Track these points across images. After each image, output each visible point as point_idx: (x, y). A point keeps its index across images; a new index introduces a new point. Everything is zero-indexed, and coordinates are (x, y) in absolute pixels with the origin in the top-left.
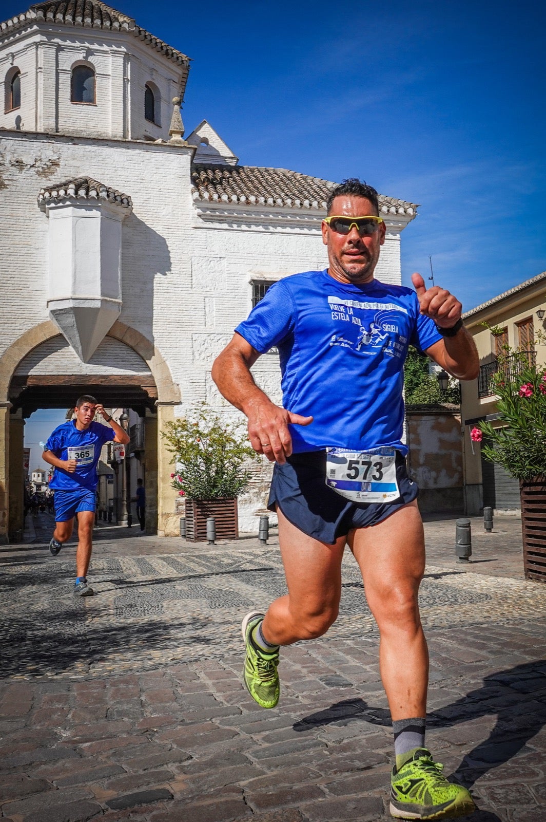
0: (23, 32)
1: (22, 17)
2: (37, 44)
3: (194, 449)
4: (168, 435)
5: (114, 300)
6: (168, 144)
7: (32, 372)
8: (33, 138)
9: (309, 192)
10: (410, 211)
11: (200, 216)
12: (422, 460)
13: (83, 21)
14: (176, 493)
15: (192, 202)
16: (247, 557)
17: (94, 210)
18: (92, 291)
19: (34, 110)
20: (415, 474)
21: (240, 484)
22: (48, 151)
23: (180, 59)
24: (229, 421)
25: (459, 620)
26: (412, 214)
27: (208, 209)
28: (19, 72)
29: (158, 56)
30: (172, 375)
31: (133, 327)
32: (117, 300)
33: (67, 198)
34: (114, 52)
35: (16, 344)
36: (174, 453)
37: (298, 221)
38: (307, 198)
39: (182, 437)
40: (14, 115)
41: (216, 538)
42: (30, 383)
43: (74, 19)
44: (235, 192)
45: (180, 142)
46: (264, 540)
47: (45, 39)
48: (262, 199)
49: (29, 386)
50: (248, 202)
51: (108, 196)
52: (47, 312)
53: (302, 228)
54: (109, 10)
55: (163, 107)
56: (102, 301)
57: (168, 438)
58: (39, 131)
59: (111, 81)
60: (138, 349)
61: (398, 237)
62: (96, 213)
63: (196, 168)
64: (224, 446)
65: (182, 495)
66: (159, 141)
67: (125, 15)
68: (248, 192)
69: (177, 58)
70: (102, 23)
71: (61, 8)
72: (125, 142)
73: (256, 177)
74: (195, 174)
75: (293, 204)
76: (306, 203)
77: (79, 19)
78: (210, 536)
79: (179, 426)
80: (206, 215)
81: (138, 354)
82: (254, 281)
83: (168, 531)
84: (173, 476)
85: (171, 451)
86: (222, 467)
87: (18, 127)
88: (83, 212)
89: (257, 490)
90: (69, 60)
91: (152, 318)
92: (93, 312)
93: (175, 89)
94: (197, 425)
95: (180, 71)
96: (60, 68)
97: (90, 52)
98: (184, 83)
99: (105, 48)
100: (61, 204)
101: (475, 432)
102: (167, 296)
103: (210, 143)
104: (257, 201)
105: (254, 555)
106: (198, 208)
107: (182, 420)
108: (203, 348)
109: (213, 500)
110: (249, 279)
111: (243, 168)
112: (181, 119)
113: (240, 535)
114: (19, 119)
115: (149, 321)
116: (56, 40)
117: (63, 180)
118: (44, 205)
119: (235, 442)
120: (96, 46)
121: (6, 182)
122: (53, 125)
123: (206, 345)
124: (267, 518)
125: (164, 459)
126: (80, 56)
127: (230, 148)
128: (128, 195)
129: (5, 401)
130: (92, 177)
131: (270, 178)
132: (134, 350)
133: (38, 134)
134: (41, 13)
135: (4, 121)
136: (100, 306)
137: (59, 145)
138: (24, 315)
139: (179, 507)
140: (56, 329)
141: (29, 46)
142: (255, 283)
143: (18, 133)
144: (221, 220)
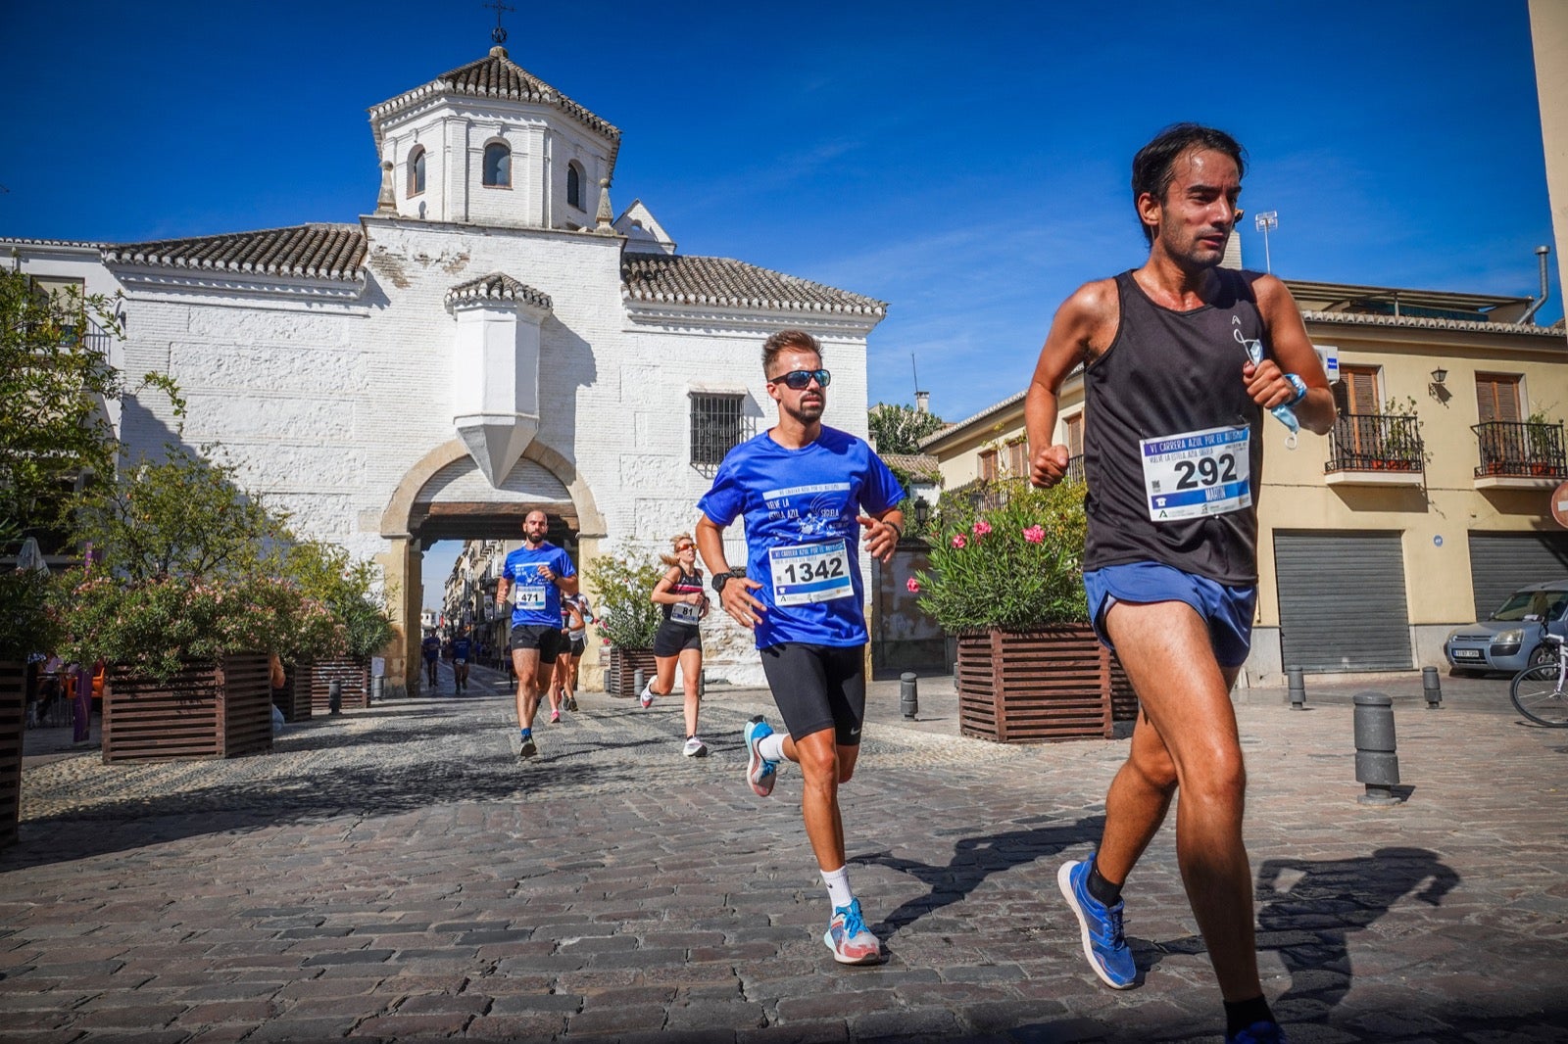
0: (429, 106)
1: (428, 89)
2: (445, 120)
3: (620, 590)
4: (592, 574)
5: (530, 416)
6: (594, 233)
7: (437, 499)
8: (440, 229)
9: (758, 288)
10: (879, 310)
11: (630, 317)
12: (896, 606)
13: (498, 92)
14: (600, 641)
15: (622, 301)
17: (509, 313)
18: (505, 406)
19: (440, 196)
20: (887, 622)
22: (456, 242)
23: (609, 132)
26: (880, 313)
27: (640, 309)
28: (423, 151)
29: (584, 130)
30: (596, 503)
31: (552, 447)
32: (533, 417)
33: (478, 298)
34: (533, 127)
35: (419, 466)
36: (598, 595)
38: (755, 295)
39: (608, 576)
40: (418, 200)
42: (433, 511)
43: (487, 90)
44: (671, 289)
45: (608, 231)
47: (454, 113)
48: (703, 298)
49: (433, 517)
50: (687, 302)
51: (525, 296)
52: (454, 429)
53: (750, 331)
54: (527, 77)
55: (588, 189)
56: (517, 417)
57: (591, 577)
58: (446, 220)
59: (528, 161)
60: (556, 473)
61: (864, 341)
62: (511, 316)
63: (626, 258)
65: (607, 644)
66: (583, 230)
67: (547, 82)
68: (686, 289)
69: (606, 132)
70: (519, 94)
71: (473, 77)
72: (544, 232)
73: (697, 269)
74: (625, 266)
75: (739, 302)
76: (755, 301)
77: (493, 90)
79: (604, 564)
80: (638, 317)
81: (557, 478)
82: (692, 392)
83: (589, 686)
85: (594, 592)
87: (422, 215)
88: (496, 315)
90: (481, 136)
91: (573, 437)
92: (505, 431)
93: (604, 167)
94: (625, 563)
95: (609, 146)
96: (471, 146)
97: (505, 128)
98: (613, 159)
99: (523, 122)
100: (471, 306)
102: (593, 410)
103: (644, 226)
104: (697, 300)
106: (628, 308)
107: (608, 557)
108: (633, 472)
109: (643, 649)
110: (687, 391)
111: (681, 257)
112: (609, 203)
114: (423, 206)
115: (570, 439)
116: (467, 115)
117: (474, 278)
118: (451, 306)
120: (512, 121)
121: (408, 280)
122: (463, 214)
123: (636, 468)
126: (494, 132)
127: (667, 233)
128: (548, 293)
129: (404, 532)
130: (506, 272)
131: (713, 270)
132: (553, 474)
133: (445, 223)
134: (450, 84)
135: (407, 207)
136: (514, 423)
137: (468, 236)
138: (426, 434)
139: (604, 658)
140: (463, 449)
141: (436, 121)
142: (693, 395)
143: (422, 223)
144: (654, 322)
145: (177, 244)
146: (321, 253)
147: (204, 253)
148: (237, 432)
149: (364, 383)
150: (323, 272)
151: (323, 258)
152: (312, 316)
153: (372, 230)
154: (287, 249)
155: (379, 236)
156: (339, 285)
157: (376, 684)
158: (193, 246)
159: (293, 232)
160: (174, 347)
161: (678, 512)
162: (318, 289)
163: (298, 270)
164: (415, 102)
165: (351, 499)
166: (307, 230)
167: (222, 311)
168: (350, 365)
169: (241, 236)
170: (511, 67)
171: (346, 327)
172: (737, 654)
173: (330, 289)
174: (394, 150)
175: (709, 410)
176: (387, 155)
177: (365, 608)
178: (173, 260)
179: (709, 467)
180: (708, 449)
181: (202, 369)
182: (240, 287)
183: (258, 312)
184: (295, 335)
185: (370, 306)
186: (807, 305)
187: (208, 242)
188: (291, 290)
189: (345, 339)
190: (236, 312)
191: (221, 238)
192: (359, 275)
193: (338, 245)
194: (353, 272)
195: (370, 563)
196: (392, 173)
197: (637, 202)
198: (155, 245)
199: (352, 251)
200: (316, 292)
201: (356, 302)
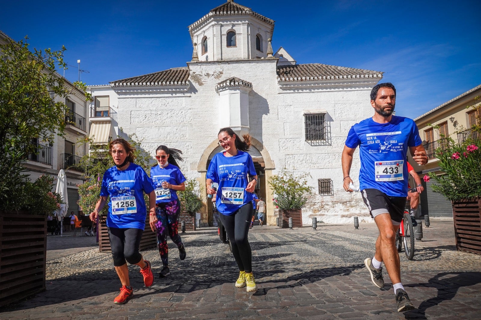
0: (208, 22)
1: (207, 16)
2: (213, 25)
3: (282, 188)
4: (271, 182)
5: (246, 127)
6: (266, 59)
8: (213, 64)
9: (329, 72)
10: (380, 76)
11: (281, 88)
13: (230, 13)
14: (275, 207)
15: (277, 82)
16: (309, 235)
17: (237, 90)
18: (237, 124)
19: (213, 52)
21: (302, 203)
22: (218, 68)
23: (270, 22)
24: (297, 176)
25: (425, 268)
26: (380, 77)
27: (284, 85)
28: (207, 38)
29: (261, 22)
30: (271, 157)
31: (255, 138)
32: (247, 127)
33: (227, 86)
34: (243, 24)
35: (209, 147)
36: (273, 190)
37: (325, 86)
38: (329, 75)
39: (277, 183)
40: (205, 55)
41: (293, 226)
43: (227, 13)
44: (296, 76)
45: (271, 57)
46: (315, 228)
47: (216, 23)
48: (308, 78)
50: (302, 80)
51: (243, 84)
54: (240, 6)
55: (264, 44)
56: (241, 127)
57: (270, 184)
58: (215, 60)
59: (242, 36)
62: (238, 91)
63: (278, 68)
64: (295, 187)
65: (277, 208)
66: (263, 58)
67: (247, 7)
68: (301, 75)
69: (269, 22)
70: (238, 12)
71: (222, 9)
72: (249, 60)
73: (305, 69)
74: (278, 70)
75: (322, 78)
76: (328, 77)
77: (229, 12)
78: (290, 225)
79: (275, 178)
80: (284, 88)
81: (256, 148)
82: (305, 114)
83: (271, 223)
84: (273, 200)
85: (272, 189)
86: (294, 196)
87: (207, 60)
88: (233, 91)
89: (309, 206)
90: (225, 30)
93: (269, 35)
94: (283, 178)
95: (270, 27)
96: (222, 34)
97: (234, 25)
98: (272, 32)
99: (240, 22)
100: (224, 89)
101: (426, 177)
102: (268, 123)
103: (284, 56)
104: (306, 79)
105: (312, 234)
106: (280, 85)
107: (276, 176)
108: (284, 145)
109: (291, 210)
110: (303, 114)
111: (299, 65)
112: (271, 48)
113: (303, 226)
114: (207, 57)
115: (261, 134)
116: (221, 23)
117: (225, 79)
118: (218, 90)
119: (299, 185)
120: (236, 22)
121: (203, 83)
122: (220, 58)
123: (285, 144)
124: (316, 218)
125: (268, 193)
126: (230, 28)
127: (292, 57)
128: (251, 82)
130: (236, 76)
131: (311, 68)
132: (255, 147)
133: (214, 62)
134: (214, 13)
135: (202, 58)
136: (240, 130)
137: (222, 65)
138: (211, 136)
139: (276, 213)
141: (210, 27)
142: (306, 115)
143: (207, 62)
144: (290, 89)
145: (132, 79)
146: (175, 77)
147: (140, 81)
148: (152, 139)
149: (190, 120)
150: (176, 83)
151: (176, 78)
152: (173, 98)
153: (191, 67)
154: (165, 77)
155: (193, 69)
156: (181, 87)
157: (198, 222)
158: (136, 79)
159: (167, 72)
160: (132, 113)
161: (301, 159)
162: (174, 89)
163: (168, 83)
164: (203, 21)
165: (188, 159)
166: (171, 70)
167: (145, 99)
168: (186, 114)
169: (151, 75)
170: (235, 4)
171: (184, 101)
172: (326, 212)
173: (178, 88)
174: (197, 39)
175: (312, 120)
176: (195, 40)
177: (193, 196)
178: (131, 84)
179: (313, 141)
180: (312, 135)
181: (140, 119)
182: (151, 91)
183: (157, 98)
184: (168, 105)
185: (191, 93)
186: (349, 76)
187: (141, 77)
188: (166, 90)
189: (184, 105)
190: (150, 99)
191: (145, 76)
192: (187, 82)
193: (180, 74)
194: (185, 82)
195: (194, 181)
196: (197, 46)
197: (281, 48)
198: (125, 80)
199: (185, 75)
200: (174, 90)
201: (187, 92)
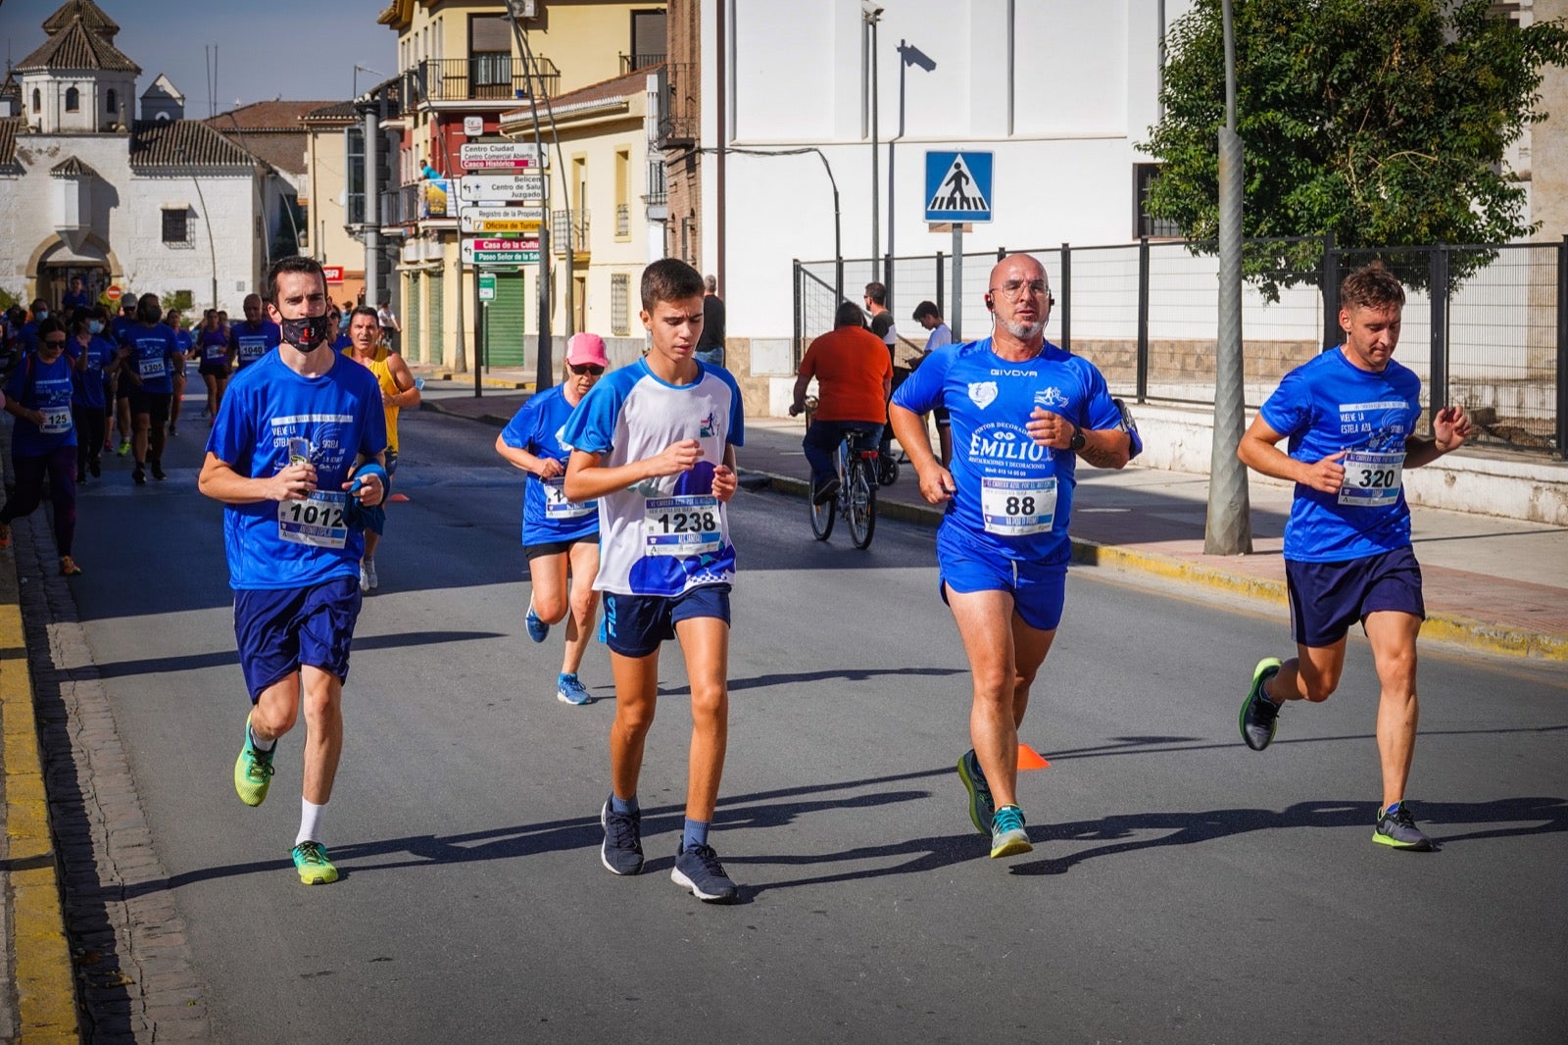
0: (41, 73)
2: (48, 79)
5: (86, 225)
6: (117, 133)
7: (50, 259)
8: (47, 135)
11: (133, 172)
15: (129, 165)
17: (75, 179)
18: (75, 223)
19: (47, 117)
22: (52, 142)
27: (137, 168)
28: (40, 91)
29: (115, 73)
30: (119, 262)
31: (98, 234)
32: (88, 225)
34: (88, 82)
35: (41, 246)
40: (37, 118)
42: (48, 266)
44: (154, 157)
45: (124, 129)
47: (53, 77)
48: (166, 164)
49: (48, 268)
50: (159, 166)
51: (83, 169)
52: (54, 232)
56: (79, 227)
58: (49, 130)
62: (76, 182)
66: (113, 129)
72: (94, 133)
74: (131, 149)
81: (101, 250)
88: (70, 181)
90: (64, 88)
92: (75, 232)
96: (60, 92)
97: (75, 83)
99: (84, 79)
100: (60, 177)
102: (117, 219)
106: (132, 169)
108: (135, 246)
110: (161, 206)
115: (107, 232)
116: (58, 78)
117: (61, 162)
120: (79, 79)
121: (34, 162)
123: (136, 244)
126: (70, 85)
129: (35, 275)
130: (75, 157)
132: (100, 248)
133: (49, 133)
136: (79, 229)
137: (59, 139)
138: (41, 232)
140: (59, 239)
141: (44, 79)
142: (163, 209)
143: (39, 134)
144: (145, 175)
149: (16, 210)
153: (18, 140)
161: (157, 264)
164: (36, 71)
165: (13, 262)
168: (11, 202)
171: (9, 185)
174: (27, 90)
175: (171, 216)
176: (25, 94)
179: (172, 243)
180: (171, 235)
185: (18, 175)
189: (8, 190)
192: (12, 161)
194: (10, 160)
195: (22, 290)
201: (13, 173)
